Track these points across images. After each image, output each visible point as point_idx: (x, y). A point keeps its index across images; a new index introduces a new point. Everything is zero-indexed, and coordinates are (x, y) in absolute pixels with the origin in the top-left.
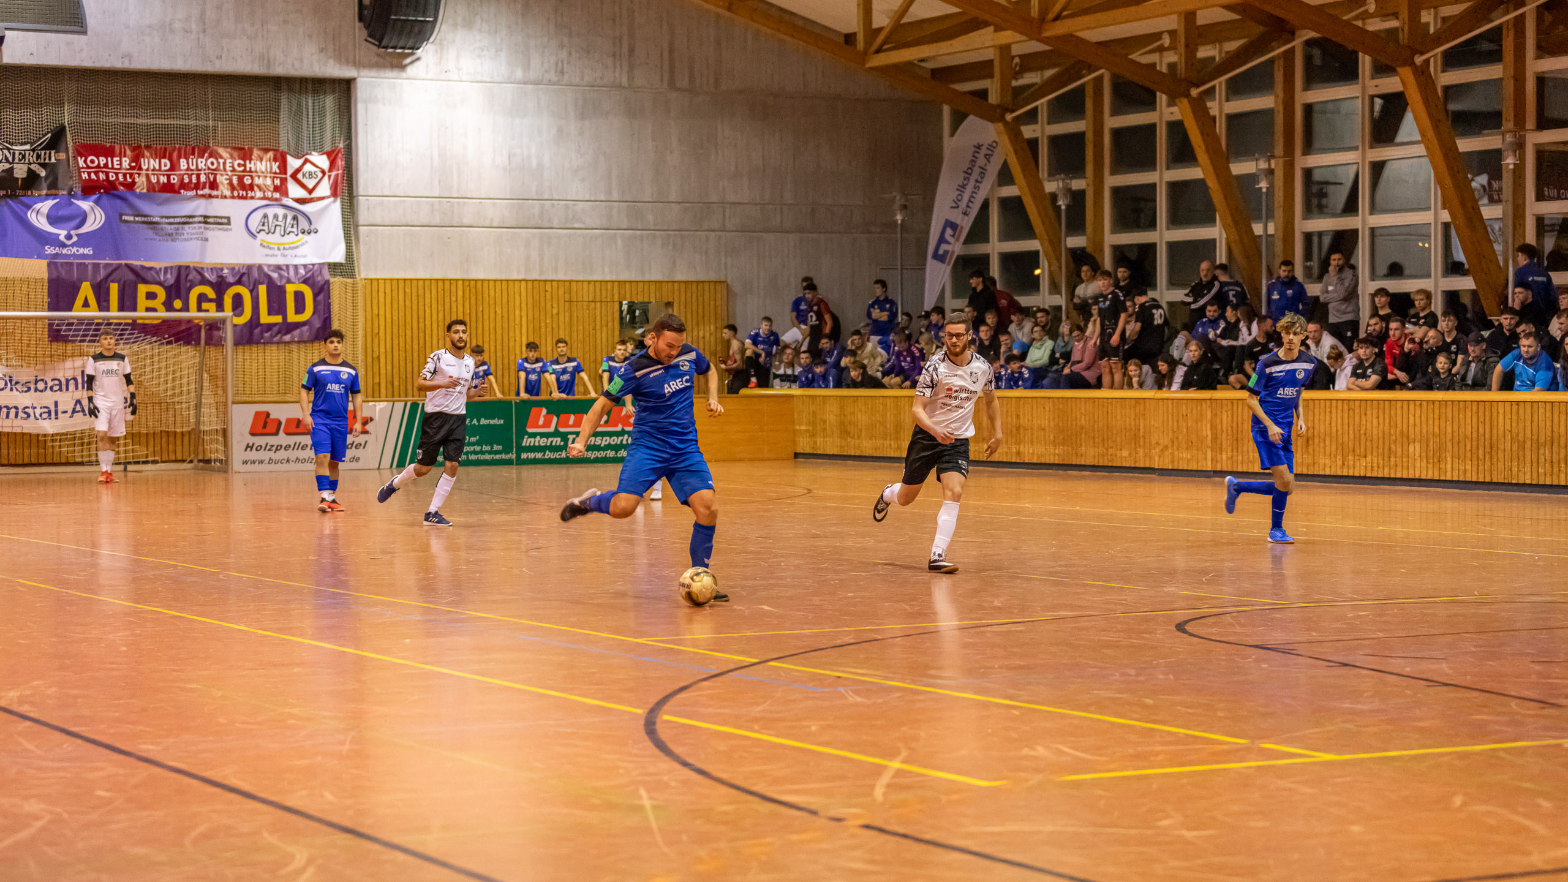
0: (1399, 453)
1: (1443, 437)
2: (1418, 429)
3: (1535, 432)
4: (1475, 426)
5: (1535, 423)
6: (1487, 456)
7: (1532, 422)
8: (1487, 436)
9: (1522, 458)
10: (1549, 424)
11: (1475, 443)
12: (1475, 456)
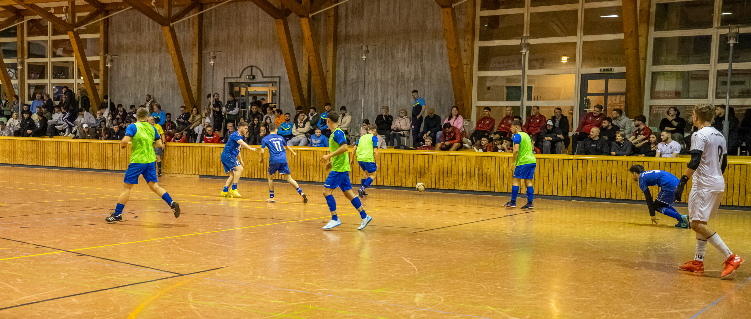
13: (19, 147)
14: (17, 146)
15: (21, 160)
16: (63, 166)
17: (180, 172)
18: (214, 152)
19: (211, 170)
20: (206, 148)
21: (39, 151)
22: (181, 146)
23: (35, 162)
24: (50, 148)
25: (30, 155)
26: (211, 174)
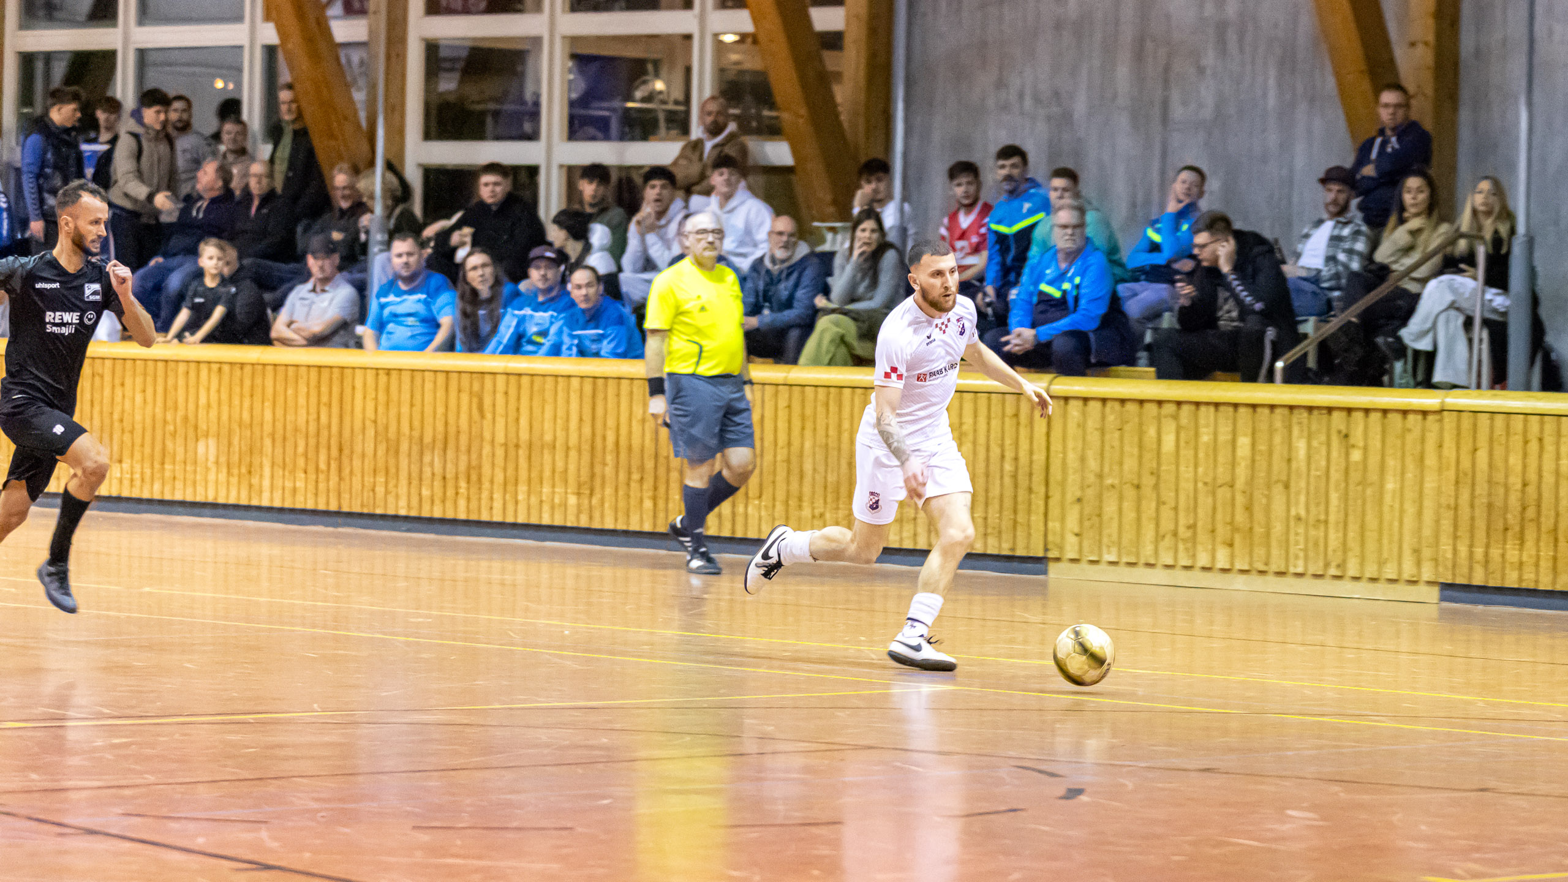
0: (180, 457)
1: (257, 430)
2: (213, 414)
3: (416, 423)
4: (313, 410)
5: (417, 409)
6: (334, 465)
7: (412, 405)
8: (335, 429)
9: (393, 470)
10: (440, 410)
11: (312, 442)
12: (311, 468)
13: (370, 414)
14: (362, 406)
15: (380, 490)
16: (621, 527)
17: (1327, 565)
18: (1534, 446)
19: (1513, 555)
20: (1484, 420)
21: (487, 435)
22: (1330, 410)
23: (462, 503)
24: (548, 414)
25: (434, 460)
26: (1511, 581)
